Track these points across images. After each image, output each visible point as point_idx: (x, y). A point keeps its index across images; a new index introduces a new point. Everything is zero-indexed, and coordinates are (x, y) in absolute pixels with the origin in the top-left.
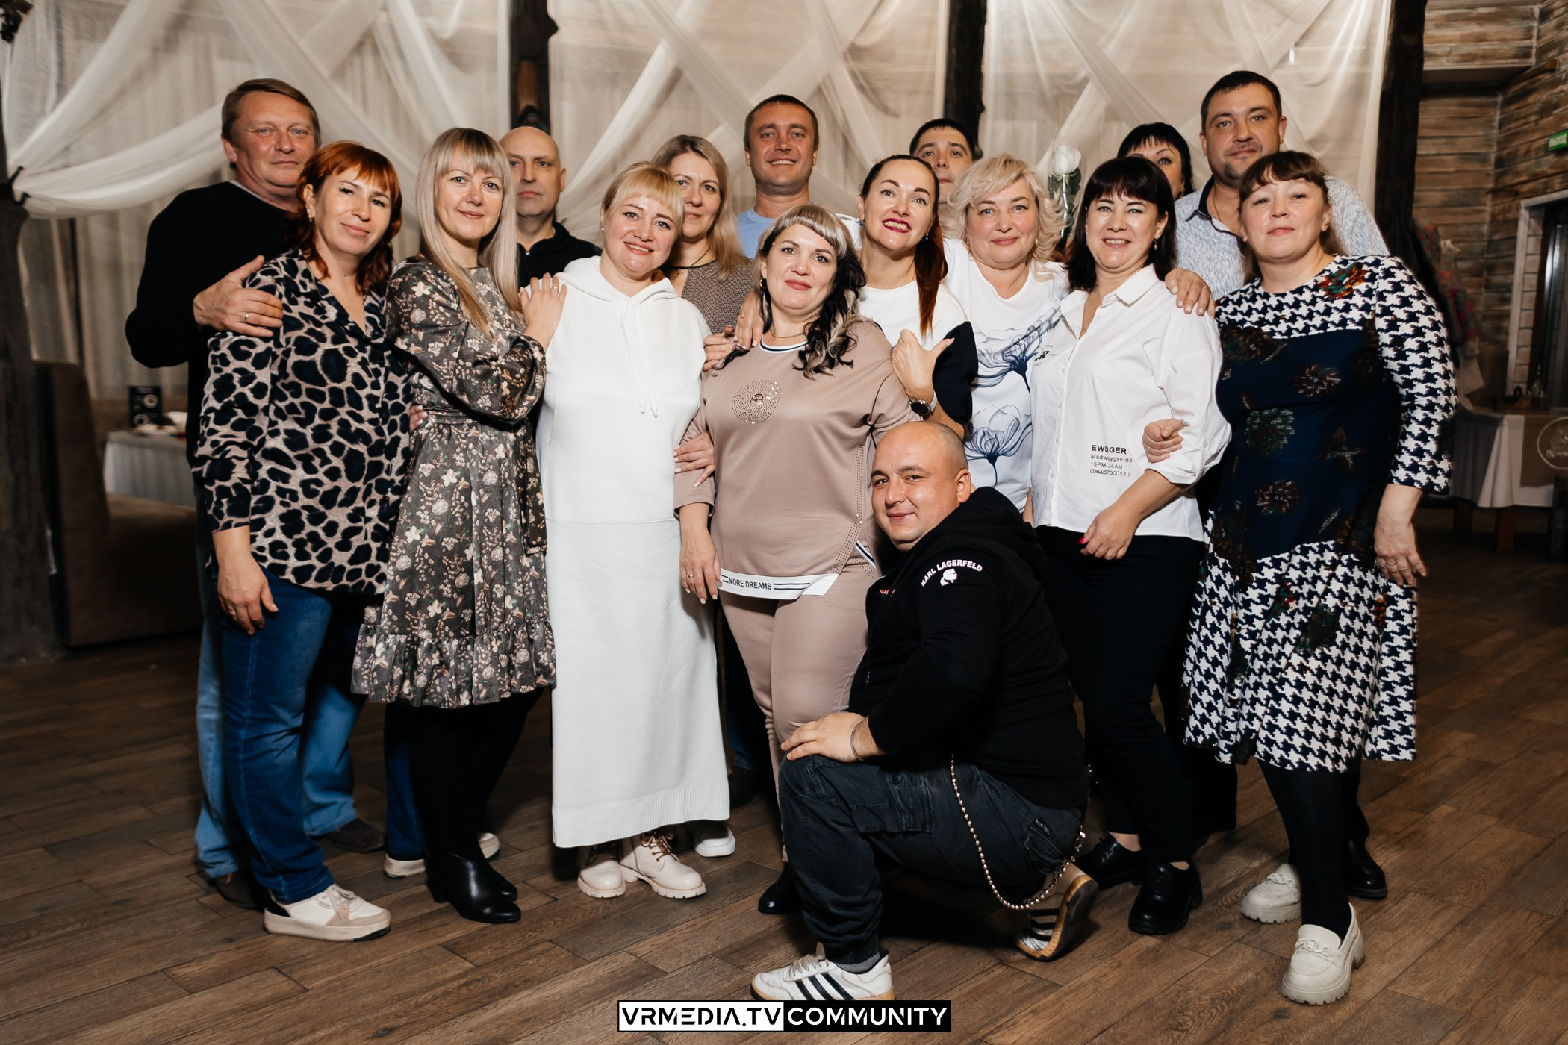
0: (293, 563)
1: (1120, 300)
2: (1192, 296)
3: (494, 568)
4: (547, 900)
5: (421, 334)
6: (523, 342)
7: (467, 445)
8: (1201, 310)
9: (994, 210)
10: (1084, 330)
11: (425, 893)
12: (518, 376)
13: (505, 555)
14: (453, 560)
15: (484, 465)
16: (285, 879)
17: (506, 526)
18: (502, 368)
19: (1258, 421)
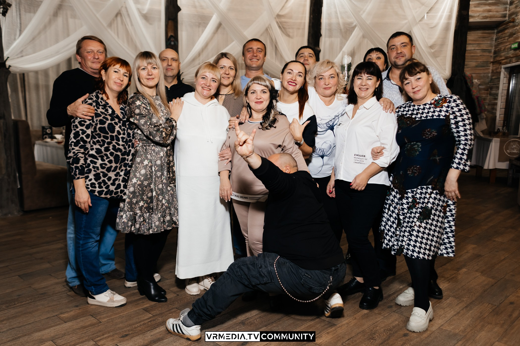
0: (97, 189)
1: (365, 108)
2: (388, 107)
3: (159, 190)
4: (176, 295)
5: (138, 117)
6: (170, 119)
7: (151, 152)
8: (391, 111)
9: (324, 78)
10: (353, 117)
11: (137, 292)
12: (168, 130)
13: (163, 187)
14: (147, 188)
15: (156, 158)
16: (94, 287)
17: (163, 177)
18: (163, 128)
19: (409, 146)
